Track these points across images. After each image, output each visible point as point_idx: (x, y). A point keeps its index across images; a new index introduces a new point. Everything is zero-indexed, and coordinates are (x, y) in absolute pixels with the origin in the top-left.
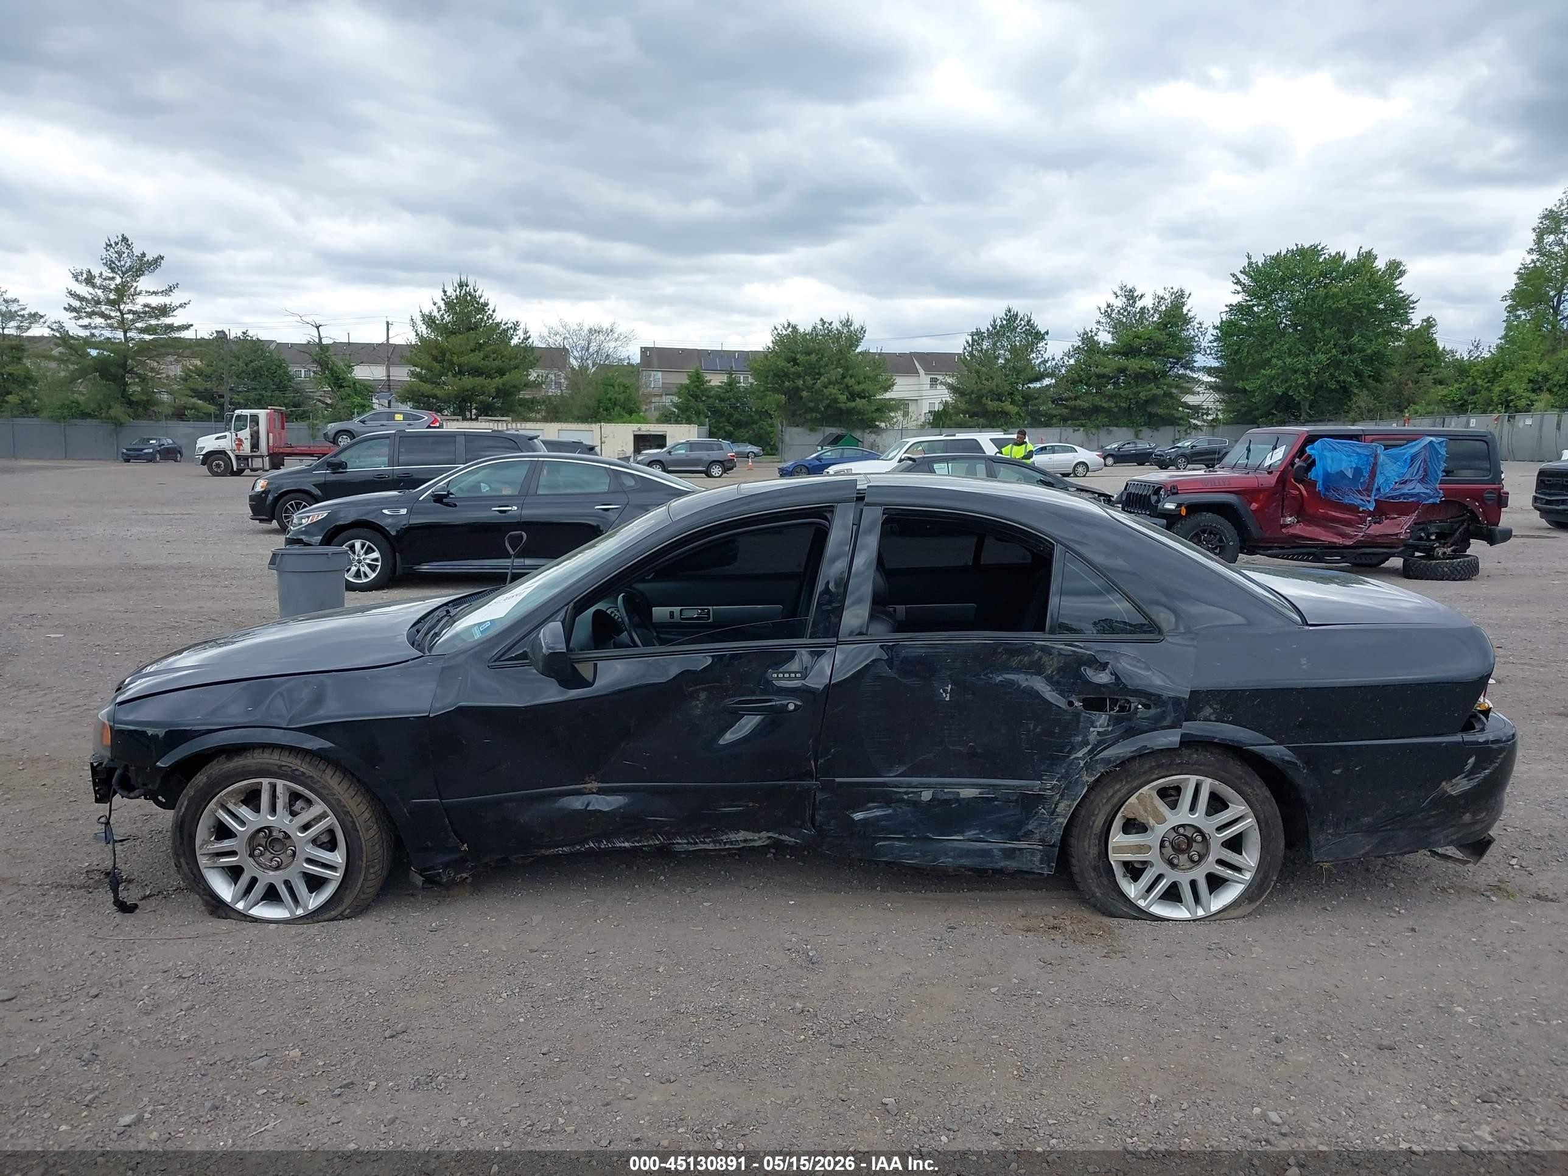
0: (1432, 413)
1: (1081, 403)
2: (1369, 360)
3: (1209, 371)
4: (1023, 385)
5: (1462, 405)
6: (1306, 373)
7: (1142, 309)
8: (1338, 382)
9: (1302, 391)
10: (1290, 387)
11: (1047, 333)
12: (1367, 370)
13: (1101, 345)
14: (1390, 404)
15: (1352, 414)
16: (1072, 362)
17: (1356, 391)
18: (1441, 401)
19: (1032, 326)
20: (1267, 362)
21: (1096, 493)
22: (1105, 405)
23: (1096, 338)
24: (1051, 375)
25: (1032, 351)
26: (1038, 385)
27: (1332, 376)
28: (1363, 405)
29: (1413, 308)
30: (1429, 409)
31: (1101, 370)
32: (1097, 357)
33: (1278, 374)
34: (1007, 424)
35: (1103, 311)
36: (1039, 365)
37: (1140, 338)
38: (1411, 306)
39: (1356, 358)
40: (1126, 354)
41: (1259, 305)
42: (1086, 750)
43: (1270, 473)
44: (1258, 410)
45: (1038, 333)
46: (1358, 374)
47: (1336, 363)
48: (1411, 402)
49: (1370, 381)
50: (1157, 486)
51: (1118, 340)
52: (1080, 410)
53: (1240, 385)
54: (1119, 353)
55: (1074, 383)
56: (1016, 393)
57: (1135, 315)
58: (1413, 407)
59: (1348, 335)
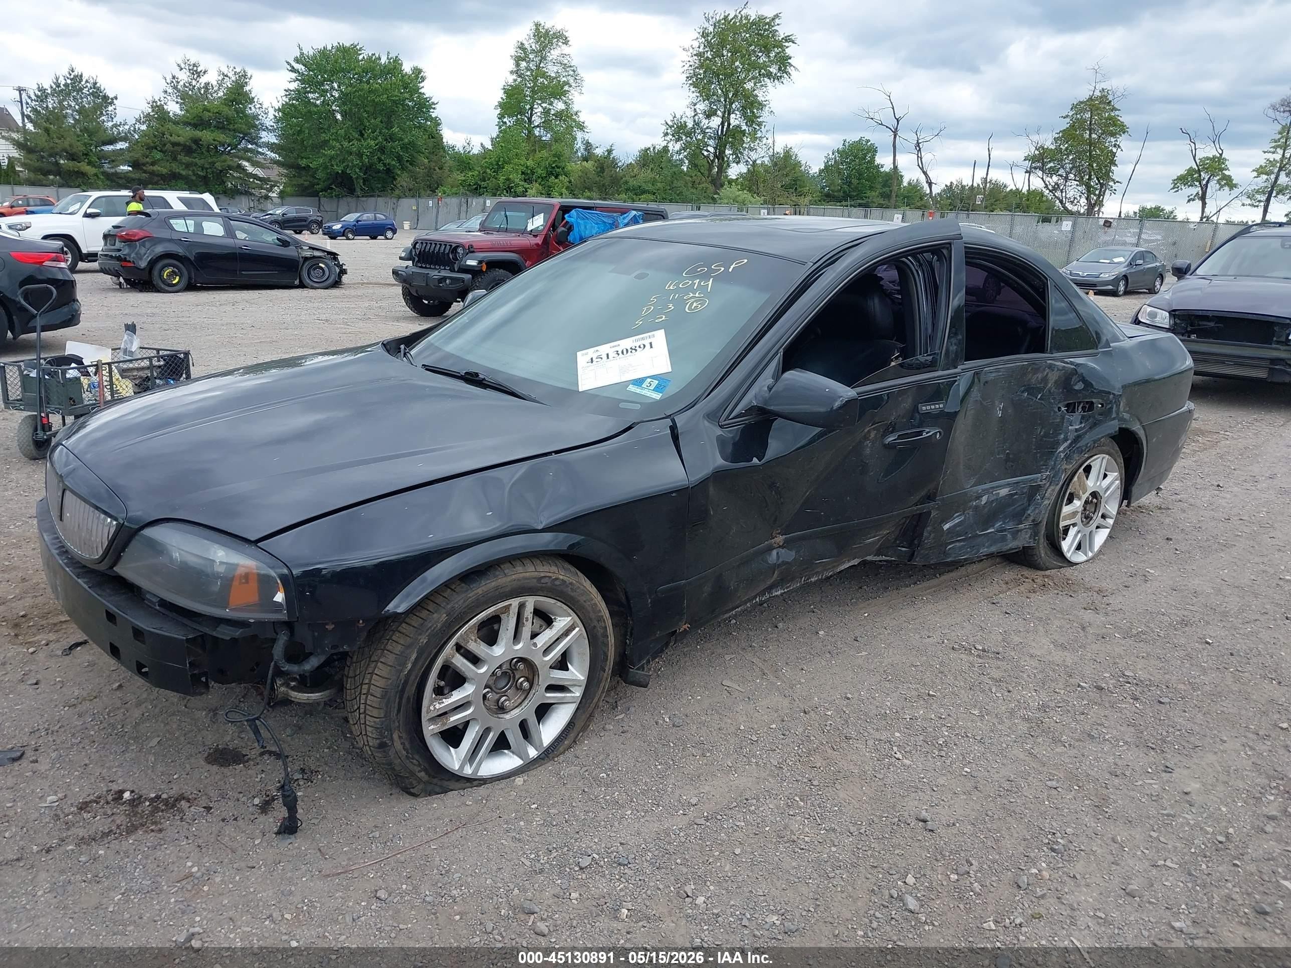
0: (456, 194)
1: (159, 168)
2: (405, 147)
3: (272, 147)
4: (96, 147)
5: (476, 189)
6: (360, 155)
7: (207, 84)
8: (385, 165)
9: (357, 170)
10: (348, 166)
11: (116, 98)
12: (406, 157)
13: (171, 114)
14: (425, 185)
15: (397, 192)
16: (144, 127)
17: (399, 172)
18: (463, 183)
19: (98, 89)
20: (325, 143)
21: (325, 251)
22: (184, 173)
23: (165, 107)
24: (124, 139)
25: (102, 114)
26: (110, 148)
27: (380, 160)
28: (405, 184)
29: (434, 109)
30: (454, 190)
31: (174, 139)
32: (170, 126)
33: (337, 155)
34: (84, 184)
35: (169, 82)
36: (112, 128)
37: (209, 111)
38: (433, 106)
39: (397, 146)
40: (195, 126)
41: (314, 92)
42: (1066, 444)
43: (535, 236)
44: (318, 184)
45: (105, 98)
46: (399, 159)
47: (382, 150)
48: (439, 184)
49: (408, 164)
50: (454, 245)
51: (187, 111)
52: (158, 175)
53: (303, 163)
54: (190, 124)
55: (150, 148)
56: (91, 154)
57: (199, 89)
58: (441, 189)
59: (389, 126)
